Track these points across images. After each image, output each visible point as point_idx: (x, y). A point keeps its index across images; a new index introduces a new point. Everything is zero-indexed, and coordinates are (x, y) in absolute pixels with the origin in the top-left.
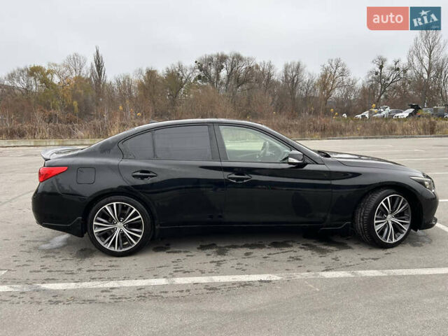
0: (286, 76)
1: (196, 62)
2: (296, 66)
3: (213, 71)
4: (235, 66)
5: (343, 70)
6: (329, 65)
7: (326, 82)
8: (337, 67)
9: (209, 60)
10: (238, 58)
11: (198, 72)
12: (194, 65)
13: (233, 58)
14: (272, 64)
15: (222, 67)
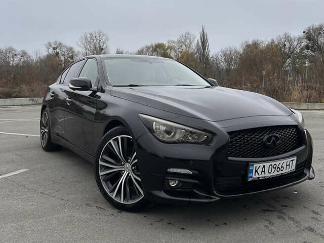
11: (306, 42)
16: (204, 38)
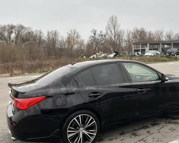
3: (6, 34)
5: (78, 35)
8: (75, 33)
9: (4, 28)
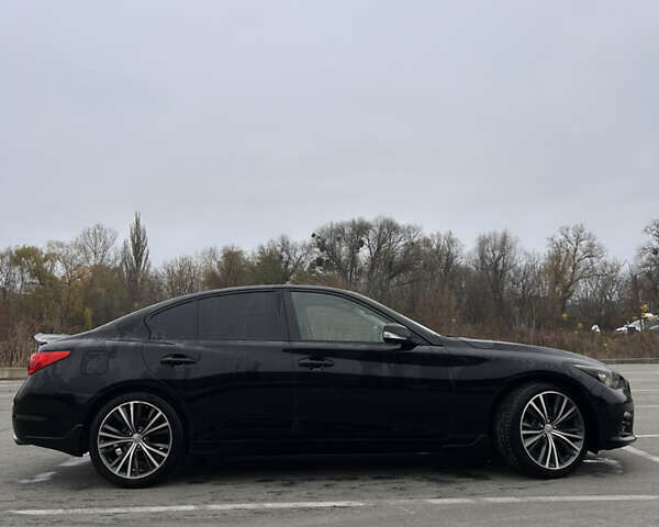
0: (483, 257)
1: (313, 235)
2: (499, 239)
3: (344, 250)
4: (384, 241)
5: (591, 245)
6: (562, 237)
7: (560, 268)
8: (579, 240)
9: (338, 232)
10: (390, 227)
11: (316, 253)
12: (309, 240)
13: (381, 229)
14: (454, 236)
15: (362, 243)
16: (139, 238)
